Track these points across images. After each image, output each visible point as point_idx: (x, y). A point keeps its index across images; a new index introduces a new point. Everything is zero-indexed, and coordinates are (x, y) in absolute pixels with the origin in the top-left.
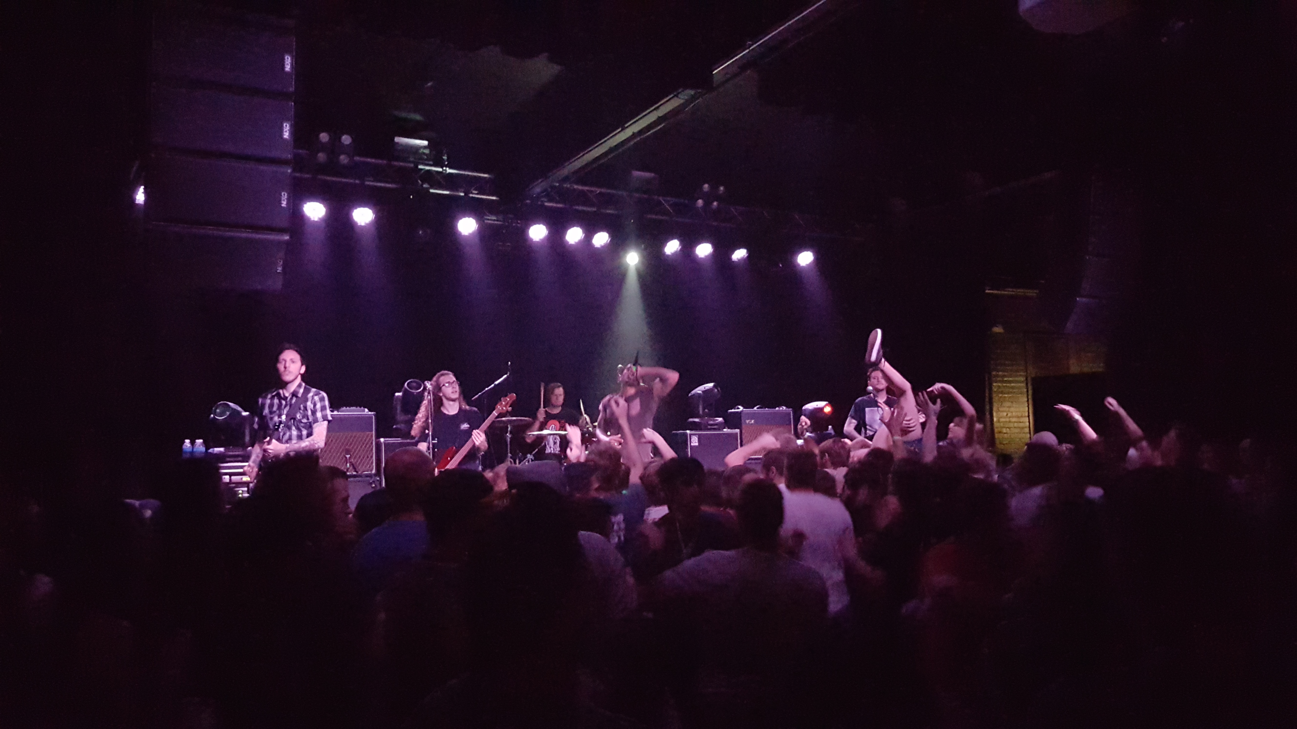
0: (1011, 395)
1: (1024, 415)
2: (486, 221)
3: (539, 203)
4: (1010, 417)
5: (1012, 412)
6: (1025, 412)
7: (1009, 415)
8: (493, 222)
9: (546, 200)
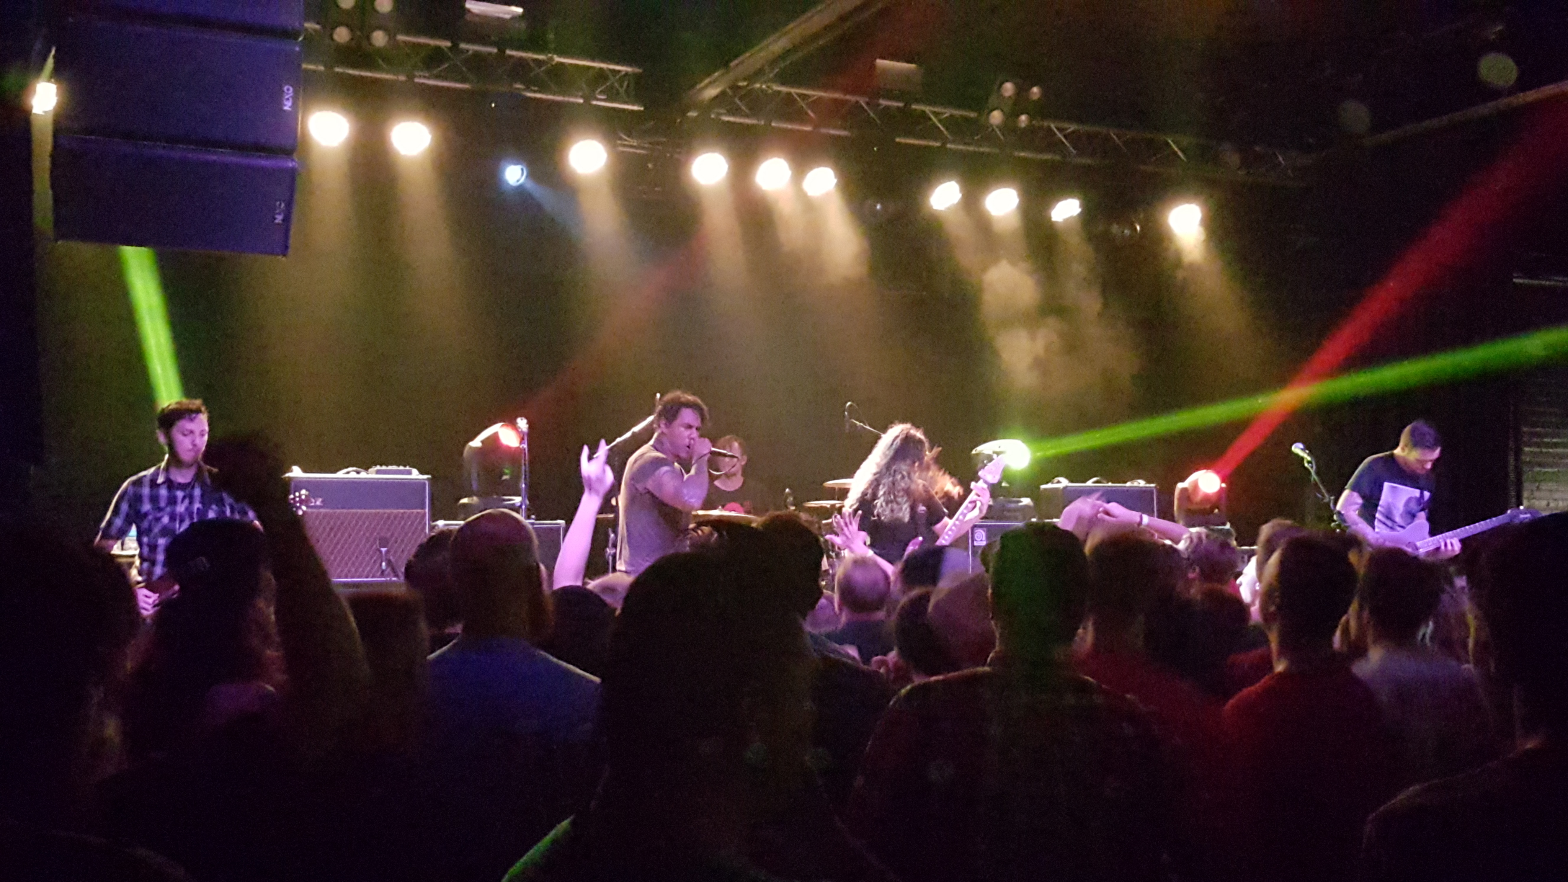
0: (1556, 470)
2: (621, 149)
3: (713, 116)
8: (632, 150)
9: (723, 111)
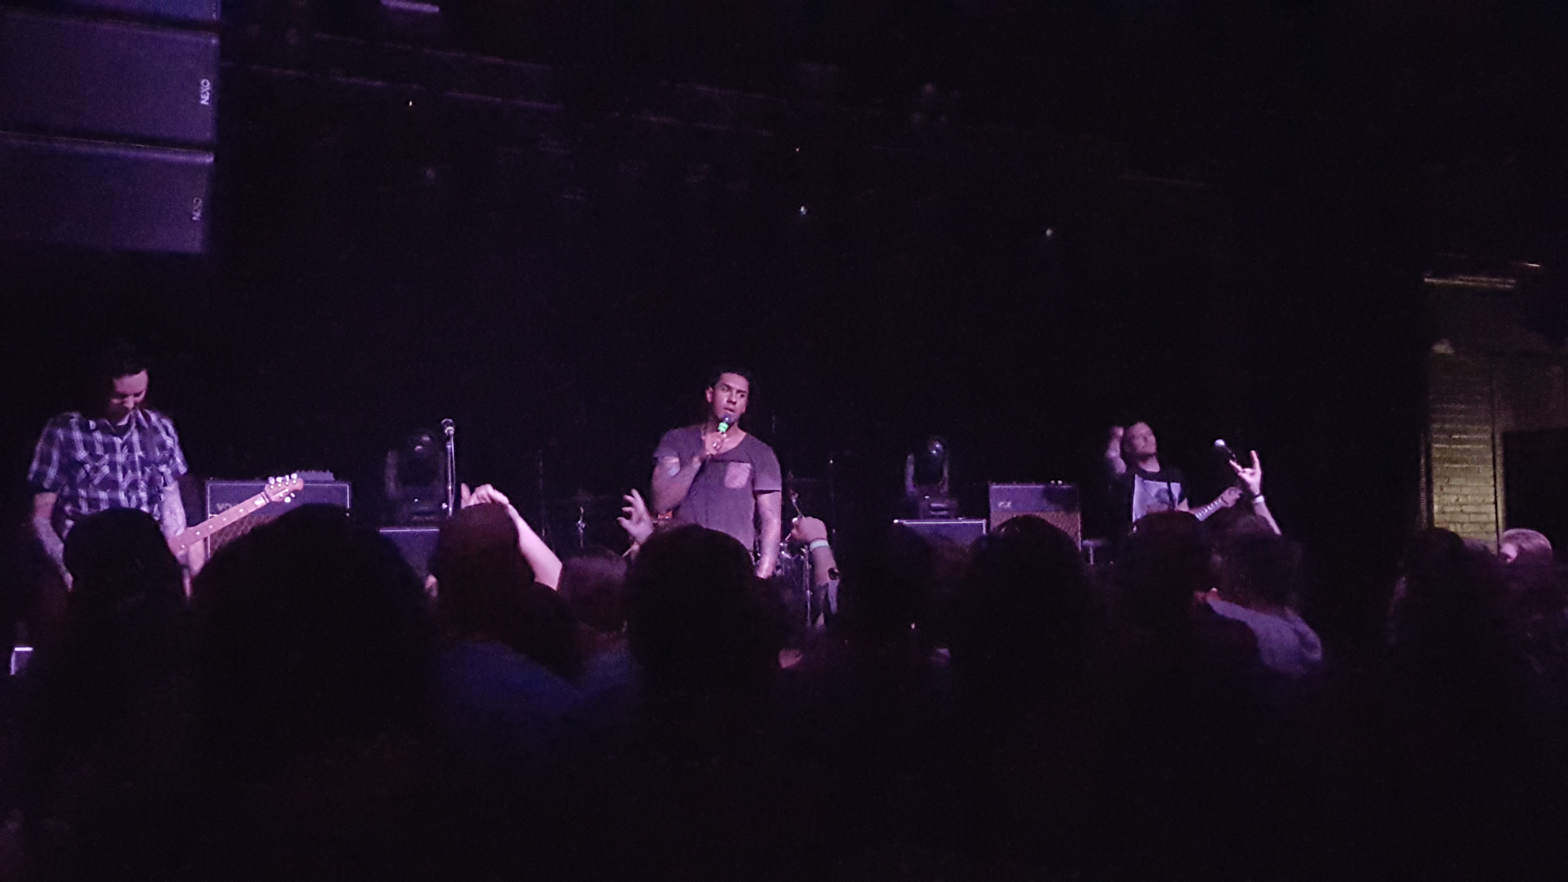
0: (1465, 466)
1: (1487, 500)
4: (1461, 505)
5: (1467, 496)
6: (1488, 495)
7: (1461, 500)
